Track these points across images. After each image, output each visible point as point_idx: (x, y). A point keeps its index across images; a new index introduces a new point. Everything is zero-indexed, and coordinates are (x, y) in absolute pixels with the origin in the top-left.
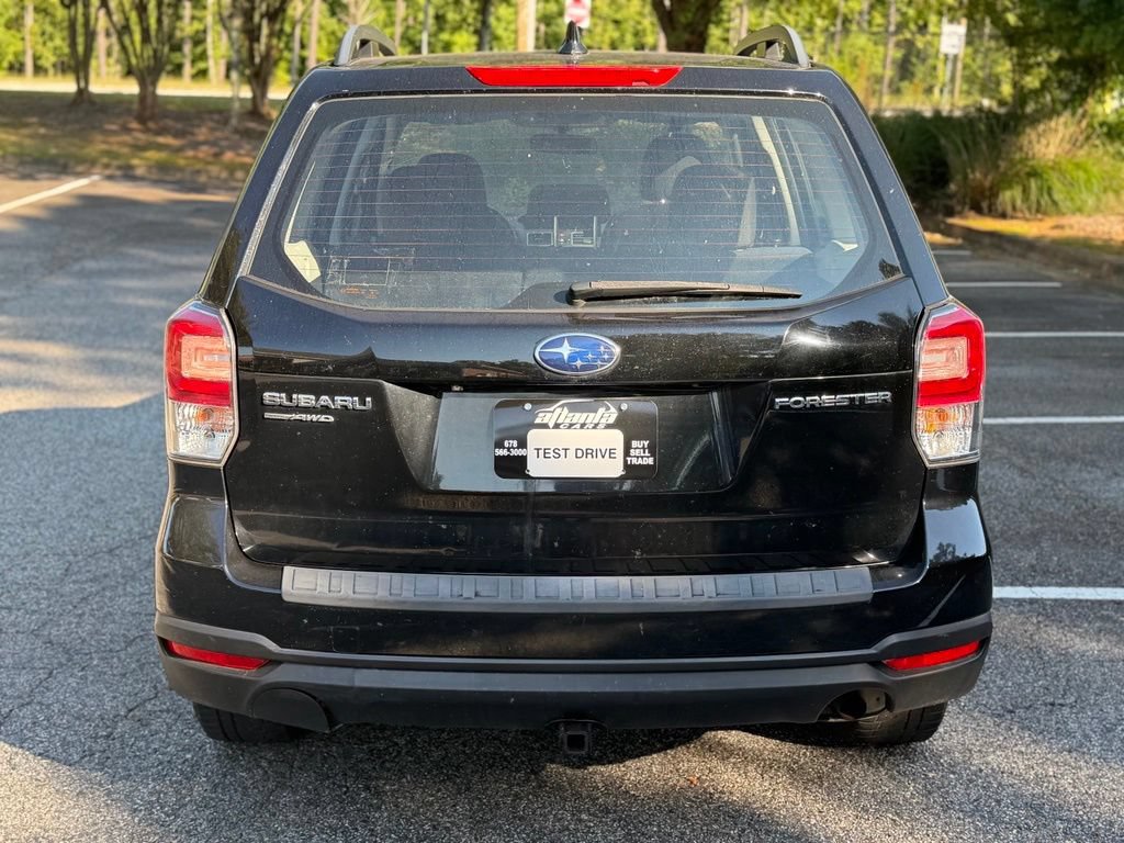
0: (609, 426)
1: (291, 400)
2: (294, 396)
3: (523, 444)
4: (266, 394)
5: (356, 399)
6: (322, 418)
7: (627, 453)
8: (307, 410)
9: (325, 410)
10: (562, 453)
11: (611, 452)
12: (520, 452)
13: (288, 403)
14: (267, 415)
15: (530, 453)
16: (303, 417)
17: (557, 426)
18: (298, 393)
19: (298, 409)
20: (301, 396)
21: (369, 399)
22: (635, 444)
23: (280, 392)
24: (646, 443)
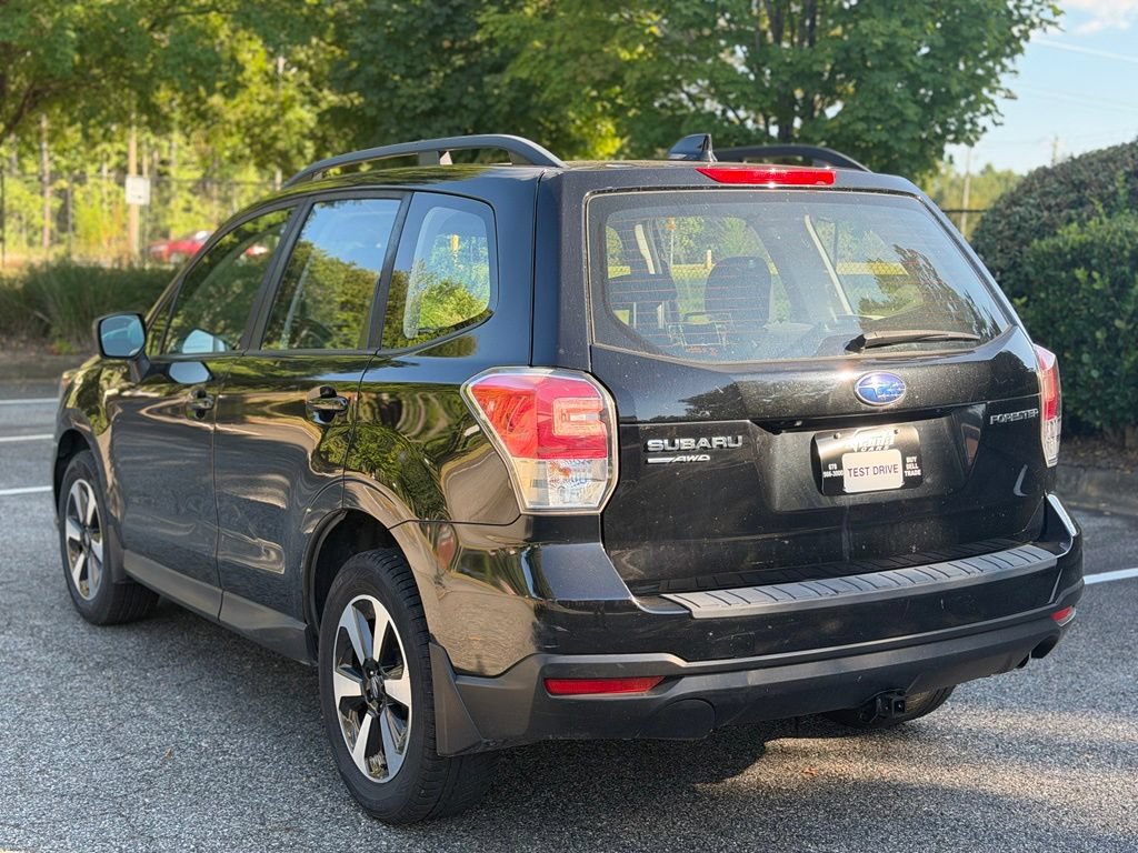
0: (891, 448)
1: (673, 445)
2: (677, 441)
3: (840, 467)
4: (650, 443)
5: (729, 438)
6: (701, 458)
7: (904, 468)
8: (687, 452)
9: (704, 450)
10: (865, 471)
11: (895, 467)
12: (837, 473)
13: (671, 448)
14: (650, 460)
15: (845, 473)
16: (684, 458)
17: (859, 450)
18: (679, 438)
19: (681, 452)
20: (682, 441)
21: (740, 438)
22: (908, 459)
23: (662, 439)
24: (915, 458)
